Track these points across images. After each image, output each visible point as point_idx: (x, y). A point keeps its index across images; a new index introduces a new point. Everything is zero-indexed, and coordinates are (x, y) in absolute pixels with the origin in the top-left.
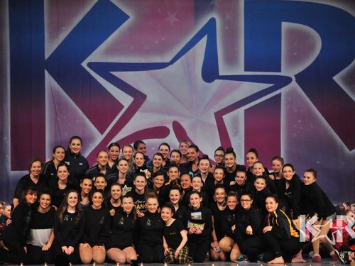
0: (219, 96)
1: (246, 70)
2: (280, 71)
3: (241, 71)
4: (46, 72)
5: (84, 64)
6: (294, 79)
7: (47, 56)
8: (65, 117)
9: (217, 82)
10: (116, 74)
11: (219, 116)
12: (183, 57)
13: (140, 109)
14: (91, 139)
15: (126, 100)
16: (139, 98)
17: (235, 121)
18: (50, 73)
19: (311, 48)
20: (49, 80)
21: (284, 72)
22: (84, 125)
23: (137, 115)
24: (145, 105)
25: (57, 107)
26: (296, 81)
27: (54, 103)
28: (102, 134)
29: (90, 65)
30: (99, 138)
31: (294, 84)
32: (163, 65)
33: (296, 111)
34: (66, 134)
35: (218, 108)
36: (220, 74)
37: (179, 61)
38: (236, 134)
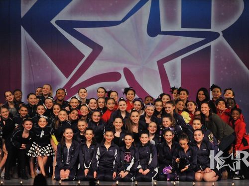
0: (161, 48)
1: (182, 27)
2: (210, 28)
3: (178, 28)
4: (22, 28)
5: (53, 22)
6: (221, 34)
7: (23, 15)
8: (37, 64)
9: (159, 36)
10: (78, 29)
11: (161, 63)
12: (132, 17)
13: (97, 58)
14: (58, 81)
15: (86, 51)
16: (97, 49)
17: (174, 68)
18: (26, 29)
19: (236, 9)
20: (24, 34)
21: (213, 29)
22: (53, 71)
23: (96, 63)
24: (101, 55)
25: (31, 56)
26: (223, 36)
27: (29, 53)
28: (67, 77)
29: (57, 22)
30: (65, 81)
31: (221, 38)
32: (116, 23)
33: (222, 60)
34: (38, 77)
35: (160, 57)
36: (162, 30)
37: (129, 20)
38: (174, 78)
